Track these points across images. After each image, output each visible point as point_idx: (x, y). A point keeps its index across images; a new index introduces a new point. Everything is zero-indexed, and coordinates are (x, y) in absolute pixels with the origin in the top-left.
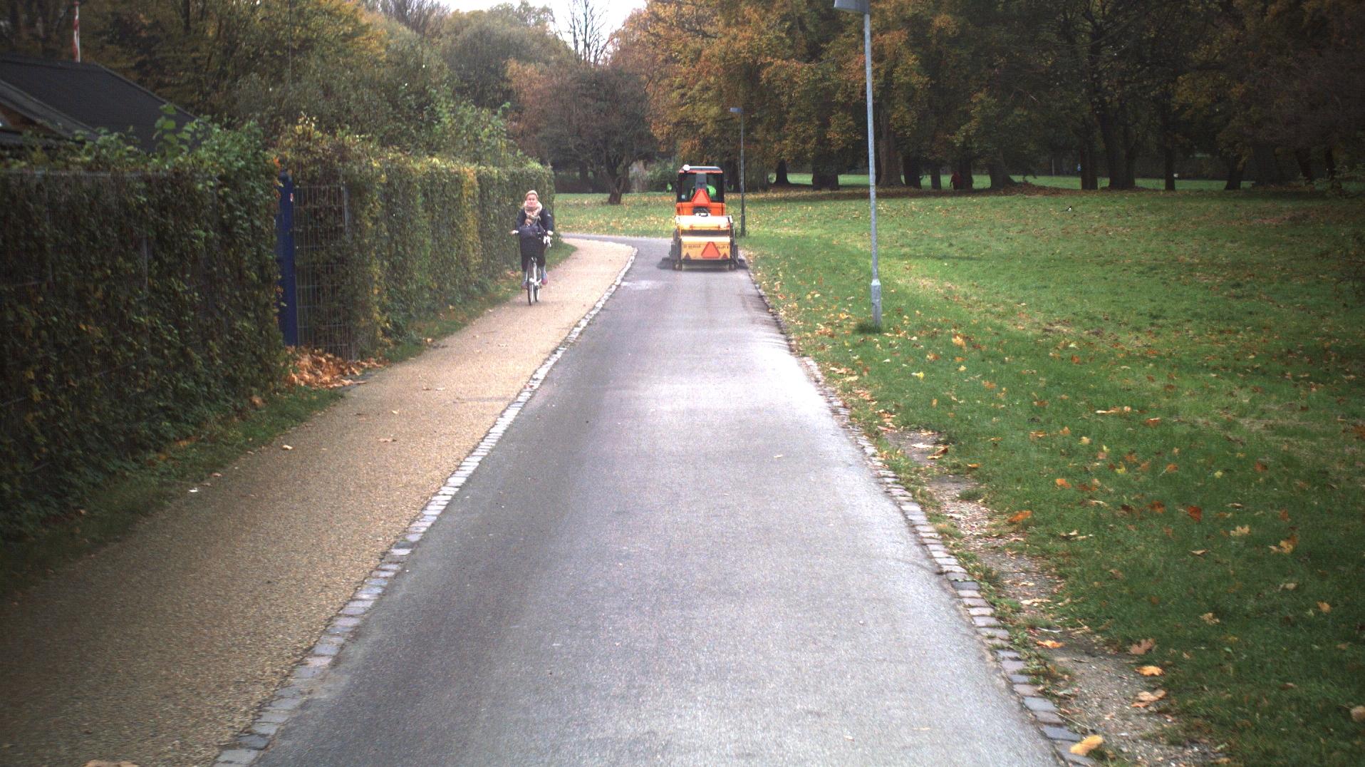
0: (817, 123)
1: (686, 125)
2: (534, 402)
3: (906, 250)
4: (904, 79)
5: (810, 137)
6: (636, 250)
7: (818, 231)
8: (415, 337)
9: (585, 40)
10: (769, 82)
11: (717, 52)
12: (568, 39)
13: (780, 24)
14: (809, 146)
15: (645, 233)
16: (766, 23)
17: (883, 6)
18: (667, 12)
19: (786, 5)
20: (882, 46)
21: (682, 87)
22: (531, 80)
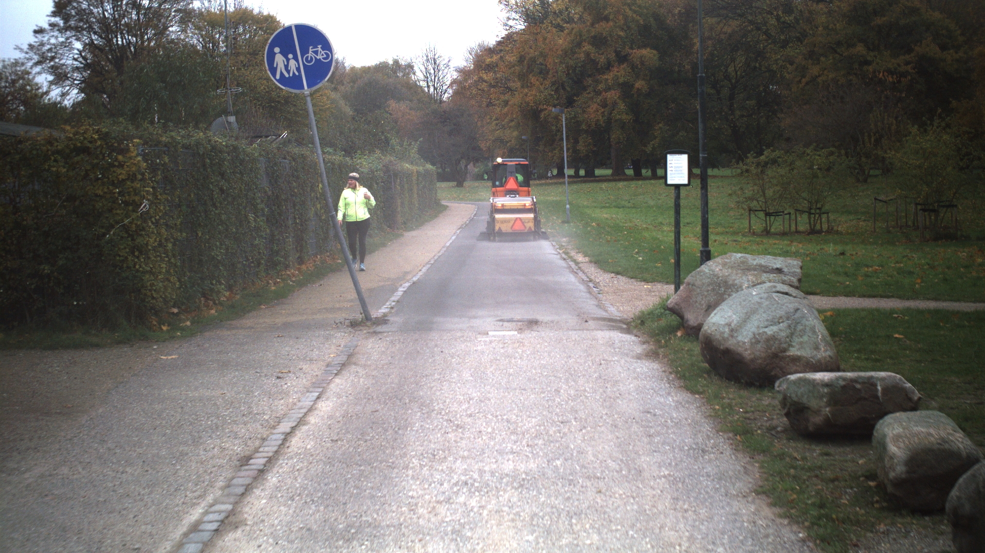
1: (501, 141)
6: (477, 207)
9: (434, 86)
10: (545, 119)
11: (517, 102)
12: (423, 84)
13: (551, 86)
16: (543, 86)
17: (606, 77)
18: (488, 76)
19: (554, 76)
20: (606, 99)
21: (496, 120)
22: (404, 113)
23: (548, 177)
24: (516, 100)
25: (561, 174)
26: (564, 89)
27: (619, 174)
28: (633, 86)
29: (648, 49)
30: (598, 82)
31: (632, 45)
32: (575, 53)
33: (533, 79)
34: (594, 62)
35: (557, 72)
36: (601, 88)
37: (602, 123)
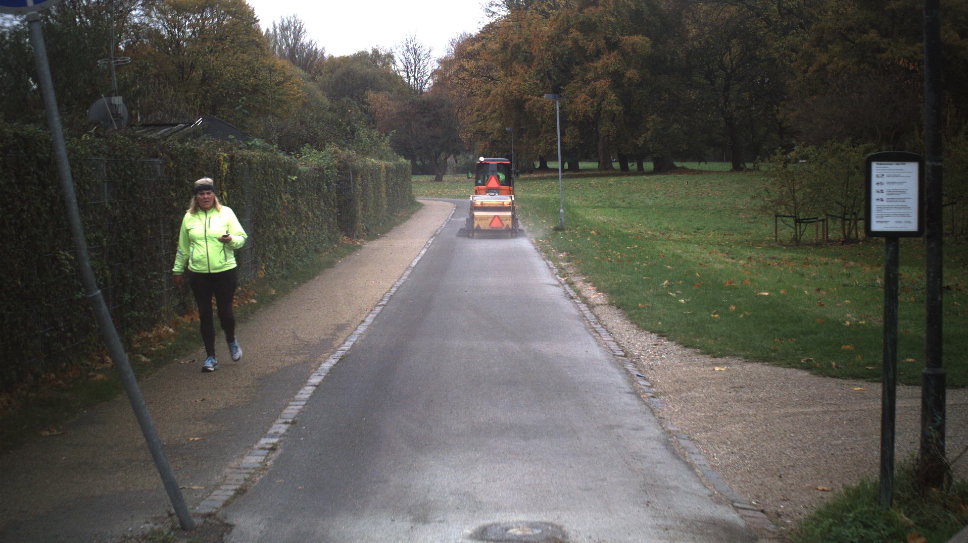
1: (482, 134)
4: (608, 108)
9: (414, 76)
10: (530, 110)
11: (499, 92)
12: (403, 74)
13: (536, 75)
16: (528, 75)
17: (595, 65)
18: (469, 65)
19: (540, 63)
20: (595, 88)
21: (478, 110)
22: (382, 104)
23: (532, 170)
24: (498, 89)
25: (543, 168)
26: (550, 78)
27: (606, 169)
28: (623, 75)
29: (640, 36)
30: (586, 70)
31: (622, 31)
32: (563, 40)
33: (516, 67)
34: (582, 50)
35: (542, 59)
36: (590, 77)
37: (590, 114)
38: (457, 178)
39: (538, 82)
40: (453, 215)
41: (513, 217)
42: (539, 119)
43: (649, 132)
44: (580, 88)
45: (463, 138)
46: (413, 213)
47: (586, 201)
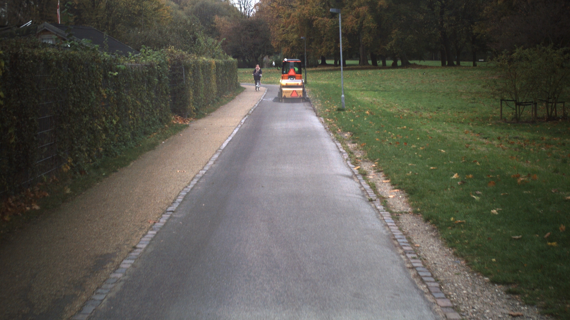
0: (335, 41)
1: (285, 42)
2: (242, 127)
3: (365, 88)
4: (367, 25)
5: (332, 47)
6: (267, 89)
7: (334, 82)
8: (202, 112)
9: (244, 7)
10: (316, 25)
11: (296, 15)
12: (238, 6)
13: (320, 4)
14: (332, 50)
15: (270, 83)
20: (359, 12)
21: (283, 27)
22: (223, 24)
23: (317, 65)
24: (297, 12)
25: (324, 64)
27: (364, 65)
28: (376, 3)
36: (355, 5)
37: (355, 29)
38: (269, 71)
39: (322, 8)
40: (264, 96)
41: (303, 91)
42: (322, 32)
43: (393, 41)
44: (349, 12)
45: (274, 45)
46: (237, 95)
47: (355, 86)
